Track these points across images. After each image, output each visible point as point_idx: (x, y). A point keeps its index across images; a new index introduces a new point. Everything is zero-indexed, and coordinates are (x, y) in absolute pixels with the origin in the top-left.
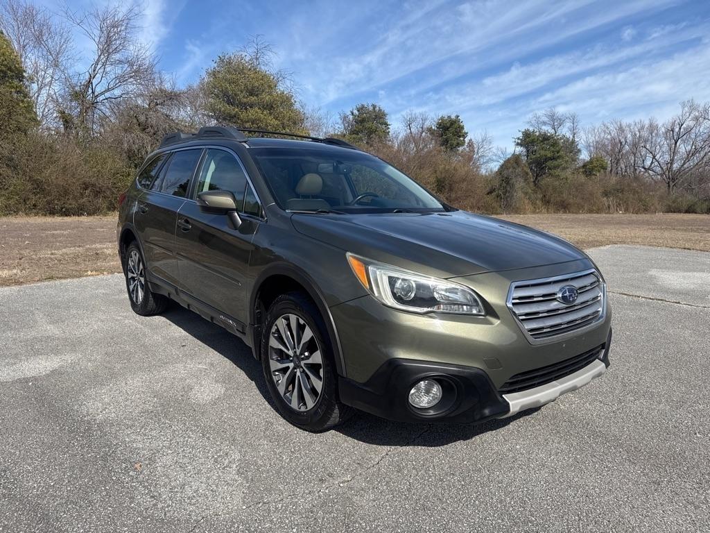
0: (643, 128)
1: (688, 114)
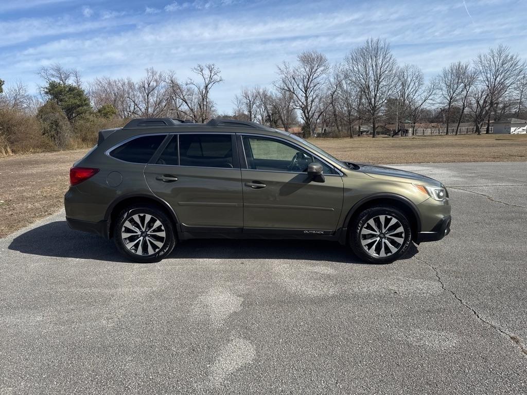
0: (124, 84)
1: (151, 77)
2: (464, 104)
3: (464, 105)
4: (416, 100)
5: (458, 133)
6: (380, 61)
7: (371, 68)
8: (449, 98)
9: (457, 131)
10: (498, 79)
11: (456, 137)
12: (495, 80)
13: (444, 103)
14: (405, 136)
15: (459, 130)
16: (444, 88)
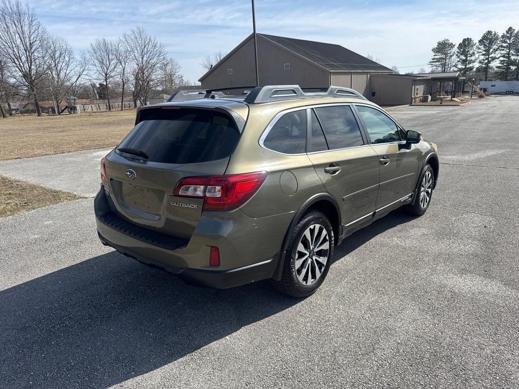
2: (123, 80)
3: (123, 82)
4: (71, 75)
5: (124, 109)
6: (26, 28)
7: (17, 36)
8: (104, 75)
9: (122, 107)
10: (145, 59)
11: (122, 113)
12: (143, 58)
13: (100, 80)
14: (74, 113)
15: (123, 106)
16: (97, 64)
